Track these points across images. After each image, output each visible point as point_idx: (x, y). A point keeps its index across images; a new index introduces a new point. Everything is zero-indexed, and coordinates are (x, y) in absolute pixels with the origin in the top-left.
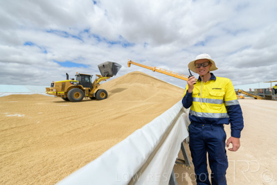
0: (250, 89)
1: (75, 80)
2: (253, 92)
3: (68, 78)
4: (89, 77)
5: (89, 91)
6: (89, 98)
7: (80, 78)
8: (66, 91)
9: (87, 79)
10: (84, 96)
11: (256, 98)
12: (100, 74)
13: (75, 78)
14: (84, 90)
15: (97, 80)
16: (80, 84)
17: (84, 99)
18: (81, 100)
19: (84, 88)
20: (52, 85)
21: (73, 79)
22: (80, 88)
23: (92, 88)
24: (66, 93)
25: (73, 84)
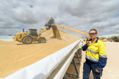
0: (109, 37)
2: (110, 38)
3: (24, 31)
7: (30, 31)
8: (22, 38)
10: (32, 41)
11: (111, 41)
14: (32, 38)
16: (30, 34)
19: (33, 37)
21: (27, 32)
24: (22, 40)
25: (26, 34)
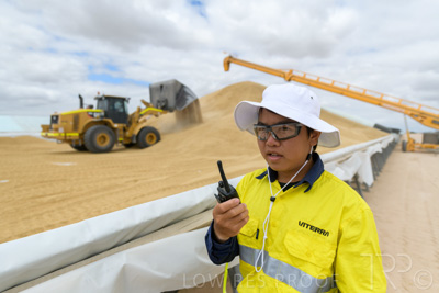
1: (94, 109)
3: (82, 106)
4: (123, 100)
5: (125, 130)
7: (106, 103)
8: (81, 130)
10: (114, 141)
12: (148, 100)
13: (95, 103)
14: (114, 129)
16: (106, 116)
17: (115, 147)
18: (108, 150)
19: (116, 126)
20: (55, 119)
21: (91, 107)
22: (106, 124)
23: (130, 124)
24: (81, 135)
25: (92, 116)
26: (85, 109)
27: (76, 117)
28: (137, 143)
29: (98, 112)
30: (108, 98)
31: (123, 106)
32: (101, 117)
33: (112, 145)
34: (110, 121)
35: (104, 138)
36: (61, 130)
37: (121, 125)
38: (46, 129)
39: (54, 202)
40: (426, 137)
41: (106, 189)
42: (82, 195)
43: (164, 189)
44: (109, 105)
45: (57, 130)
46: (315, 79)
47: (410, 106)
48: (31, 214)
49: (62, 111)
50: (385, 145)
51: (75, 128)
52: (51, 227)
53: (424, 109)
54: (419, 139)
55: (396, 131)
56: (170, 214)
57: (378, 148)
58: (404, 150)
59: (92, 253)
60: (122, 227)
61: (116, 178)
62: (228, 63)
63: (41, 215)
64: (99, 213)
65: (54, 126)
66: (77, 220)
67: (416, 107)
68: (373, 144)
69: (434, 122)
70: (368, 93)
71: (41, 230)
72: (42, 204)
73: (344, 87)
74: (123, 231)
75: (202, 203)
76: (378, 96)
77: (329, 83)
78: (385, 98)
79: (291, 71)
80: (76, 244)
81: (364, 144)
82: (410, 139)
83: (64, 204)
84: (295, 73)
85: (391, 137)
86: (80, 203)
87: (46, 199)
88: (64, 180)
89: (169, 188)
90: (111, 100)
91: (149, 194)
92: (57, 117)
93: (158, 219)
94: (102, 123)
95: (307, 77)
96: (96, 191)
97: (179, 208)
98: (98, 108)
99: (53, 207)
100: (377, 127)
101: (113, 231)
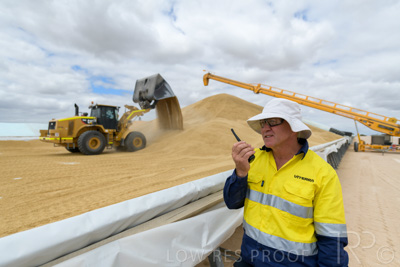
1: (88, 117)
3: (77, 113)
4: (114, 109)
5: (114, 135)
6: (113, 149)
7: (99, 110)
8: (75, 136)
9: (109, 113)
10: (105, 144)
13: (89, 111)
14: (105, 134)
15: (126, 115)
16: (98, 122)
17: (105, 150)
18: (99, 152)
19: (107, 131)
20: (52, 125)
21: (86, 115)
22: (98, 129)
23: (120, 128)
24: (75, 139)
25: (86, 123)
26: (80, 116)
27: (71, 124)
28: (125, 146)
29: (92, 119)
30: (100, 107)
31: (114, 114)
32: (94, 123)
33: (103, 148)
34: (102, 126)
35: (96, 142)
36: (57, 135)
37: (111, 131)
38: (44, 133)
39: (59, 196)
40: (374, 139)
41: (103, 185)
42: (84, 190)
43: (153, 185)
44: (101, 113)
45: (53, 134)
46: (279, 91)
47: (359, 113)
48: (40, 207)
49: (59, 118)
50: (339, 146)
51: (70, 132)
52: (56, 218)
53: (371, 116)
54: (368, 140)
55: (349, 134)
56: (159, 207)
57: (334, 149)
58: (356, 150)
59: (92, 241)
60: (118, 217)
61: (113, 175)
62: (207, 79)
63: (48, 207)
64: (98, 206)
65: (50, 131)
66: (79, 212)
67: (364, 114)
68: (329, 146)
69: (380, 126)
70: (324, 103)
71: (47, 221)
72: (49, 198)
73: (304, 98)
74: (118, 222)
75: (185, 197)
76: (332, 105)
77: (292, 94)
78: (338, 107)
79: (259, 85)
80: (78, 234)
81: (322, 146)
82: (360, 141)
83: (68, 198)
84: (262, 87)
85: (344, 140)
86: (82, 197)
87: (52, 194)
88: (69, 177)
89: (158, 184)
90: (103, 108)
91: (141, 189)
92: (54, 123)
93: (148, 211)
94: (95, 129)
95: (273, 90)
96: (96, 187)
97: (166, 201)
98: (91, 115)
99: (59, 200)
100: (332, 130)
101: (111, 222)
